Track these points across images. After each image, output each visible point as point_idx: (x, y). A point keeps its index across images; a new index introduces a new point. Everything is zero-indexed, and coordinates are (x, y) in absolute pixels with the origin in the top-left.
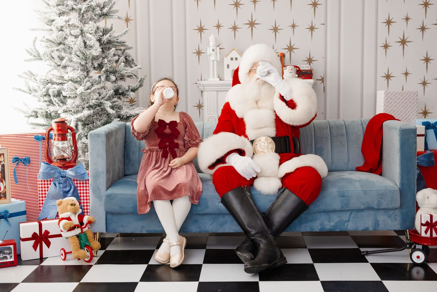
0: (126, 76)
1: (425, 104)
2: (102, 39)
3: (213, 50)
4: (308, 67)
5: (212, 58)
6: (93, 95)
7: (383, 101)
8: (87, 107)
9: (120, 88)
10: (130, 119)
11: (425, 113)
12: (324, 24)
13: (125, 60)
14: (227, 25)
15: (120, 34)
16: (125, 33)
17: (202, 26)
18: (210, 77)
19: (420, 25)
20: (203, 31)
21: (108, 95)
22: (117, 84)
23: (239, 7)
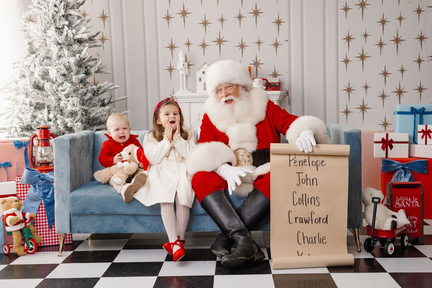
1: (385, 115)
3: (183, 65)
4: (277, 80)
5: (182, 72)
11: (385, 125)
12: (287, 41)
14: (196, 42)
17: (173, 44)
19: (378, 41)
20: (174, 48)
23: (207, 25)
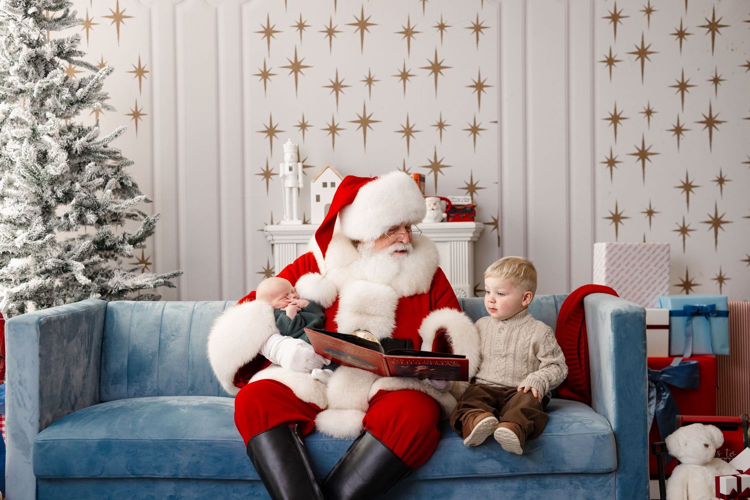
0: (124, 216)
1: (687, 268)
2: (73, 146)
3: (291, 169)
4: (469, 199)
5: (289, 183)
6: (52, 249)
7: (604, 262)
8: (43, 273)
9: (107, 237)
10: (125, 296)
11: (687, 286)
12: (496, 122)
13: (119, 186)
14: (319, 123)
15: (108, 136)
16: (116, 136)
17: (274, 126)
18: (285, 218)
19: (672, 123)
20: (276, 134)
21: (80, 251)
22: (100, 231)
23: (341, 91)
